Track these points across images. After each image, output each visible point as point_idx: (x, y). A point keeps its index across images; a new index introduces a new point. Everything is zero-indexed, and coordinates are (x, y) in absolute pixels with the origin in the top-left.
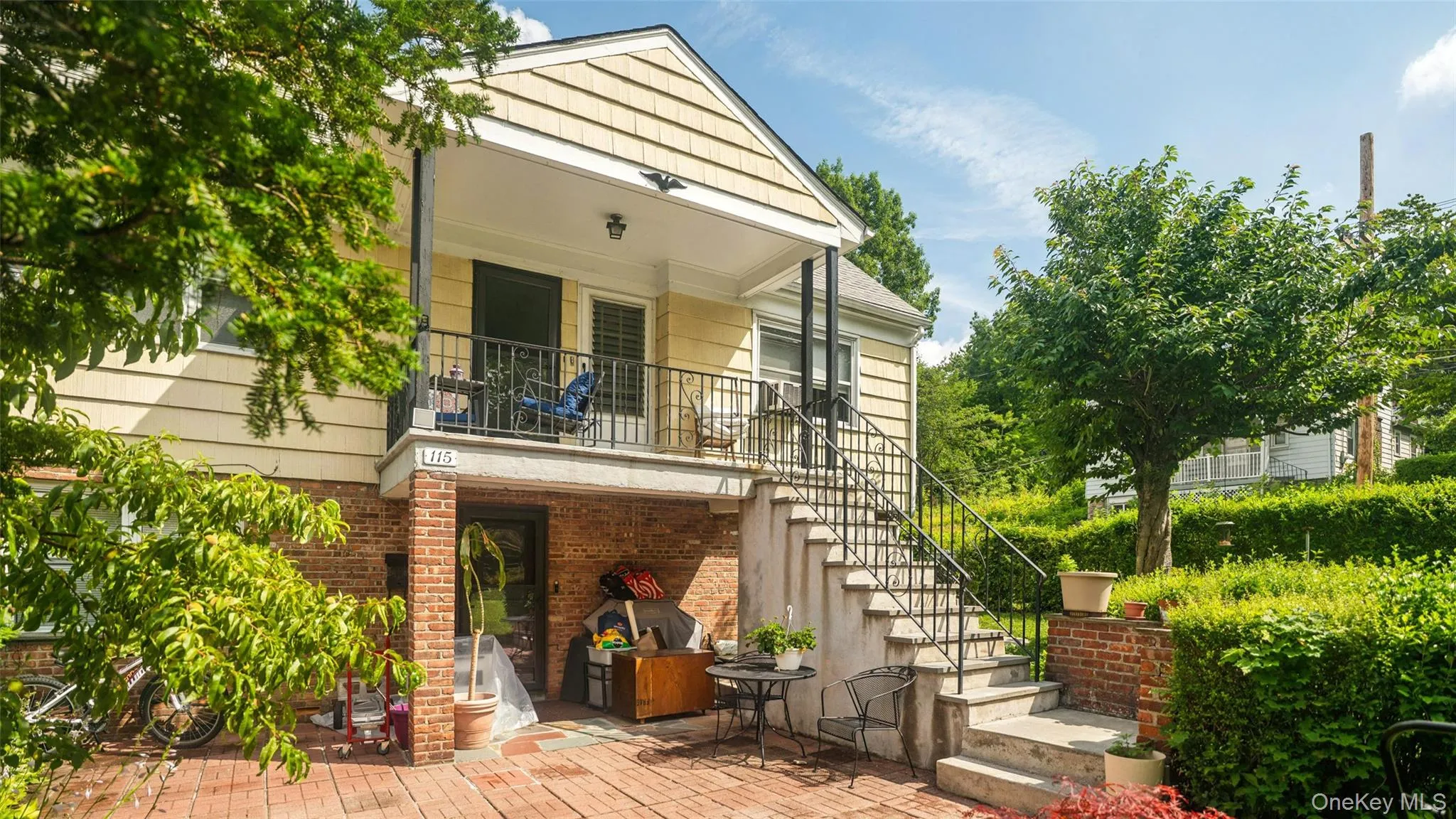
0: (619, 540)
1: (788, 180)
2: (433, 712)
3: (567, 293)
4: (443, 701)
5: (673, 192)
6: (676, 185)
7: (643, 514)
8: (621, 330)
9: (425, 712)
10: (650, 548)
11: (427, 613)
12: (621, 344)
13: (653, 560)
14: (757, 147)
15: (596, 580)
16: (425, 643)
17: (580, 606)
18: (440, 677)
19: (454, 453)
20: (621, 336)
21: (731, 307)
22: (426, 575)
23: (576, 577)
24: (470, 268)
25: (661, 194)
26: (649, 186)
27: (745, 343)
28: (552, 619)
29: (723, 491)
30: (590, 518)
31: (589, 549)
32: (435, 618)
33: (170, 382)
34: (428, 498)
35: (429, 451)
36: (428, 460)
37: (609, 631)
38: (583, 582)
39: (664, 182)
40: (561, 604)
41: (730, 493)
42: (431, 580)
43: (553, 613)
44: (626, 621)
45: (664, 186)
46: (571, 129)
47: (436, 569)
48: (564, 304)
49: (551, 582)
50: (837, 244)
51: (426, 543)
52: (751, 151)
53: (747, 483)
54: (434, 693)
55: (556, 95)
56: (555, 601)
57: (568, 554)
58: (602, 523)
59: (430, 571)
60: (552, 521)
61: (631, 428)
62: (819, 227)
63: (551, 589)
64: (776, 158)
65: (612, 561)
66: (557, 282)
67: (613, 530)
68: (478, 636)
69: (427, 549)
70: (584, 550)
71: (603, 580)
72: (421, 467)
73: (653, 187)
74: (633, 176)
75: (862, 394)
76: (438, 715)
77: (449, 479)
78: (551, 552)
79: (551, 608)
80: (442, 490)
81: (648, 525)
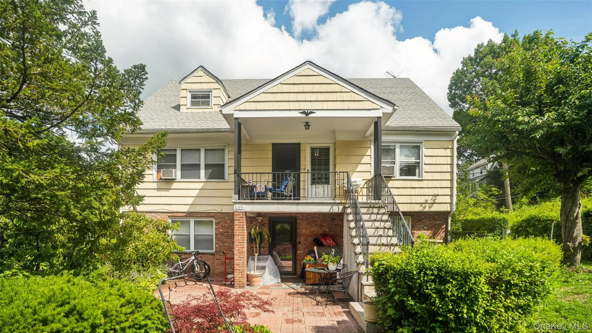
0: (321, 226)
1: (357, 98)
2: (239, 275)
3: (302, 147)
4: (242, 272)
5: (311, 115)
6: (311, 113)
7: (330, 217)
8: (323, 156)
9: (237, 275)
10: (333, 229)
11: (237, 248)
12: (323, 161)
13: (335, 233)
14: (344, 90)
15: (312, 240)
16: (237, 256)
17: (308, 248)
18: (241, 266)
19: (244, 206)
20: (323, 158)
21: (362, 141)
22: (237, 238)
23: (306, 239)
24: (271, 146)
25: (307, 117)
26: (302, 116)
27: (368, 153)
28: (298, 252)
29: (331, 211)
30: (311, 220)
31: (311, 229)
32: (240, 250)
33: (199, 190)
34: (237, 218)
35: (237, 206)
36: (237, 208)
37: (308, 256)
38: (309, 240)
39: (307, 113)
40: (301, 247)
41: (334, 211)
42: (238, 240)
43: (299, 250)
44: (314, 252)
45: (307, 114)
46: (276, 106)
47: (240, 237)
48: (301, 151)
49: (298, 240)
50: (381, 115)
51: (237, 230)
52: (342, 92)
53: (341, 207)
54: (239, 270)
55: (271, 97)
56: (299, 246)
57: (304, 231)
58: (316, 221)
59: (238, 238)
60: (298, 221)
61: (326, 189)
62: (372, 111)
63: (298, 243)
64: (352, 91)
65: (319, 233)
66: (299, 144)
67: (319, 223)
68: (256, 256)
69: (237, 232)
70: (310, 230)
71: (314, 240)
72: (235, 210)
73: (304, 115)
74: (297, 114)
75: (425, 164)
76: (240, 276)
77: (243, 213)
78: (298, 231)
79: (298, 249)
80: (241, 216)
81: (332, 221)
